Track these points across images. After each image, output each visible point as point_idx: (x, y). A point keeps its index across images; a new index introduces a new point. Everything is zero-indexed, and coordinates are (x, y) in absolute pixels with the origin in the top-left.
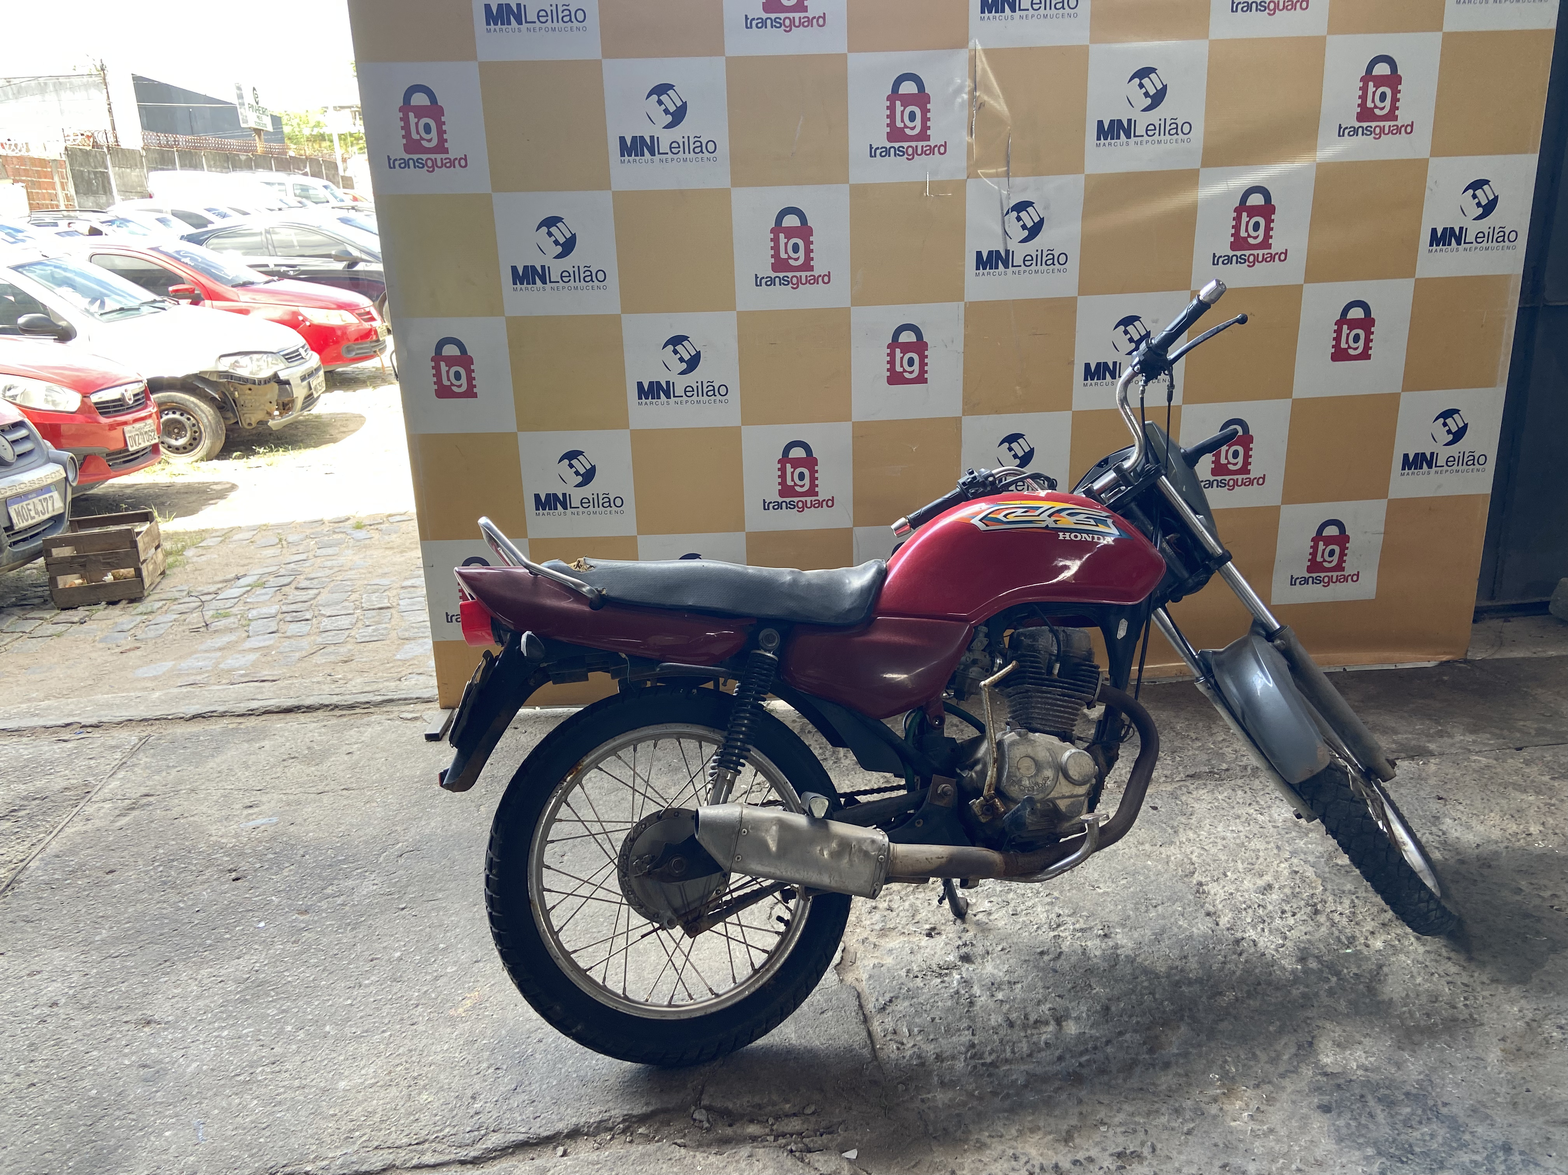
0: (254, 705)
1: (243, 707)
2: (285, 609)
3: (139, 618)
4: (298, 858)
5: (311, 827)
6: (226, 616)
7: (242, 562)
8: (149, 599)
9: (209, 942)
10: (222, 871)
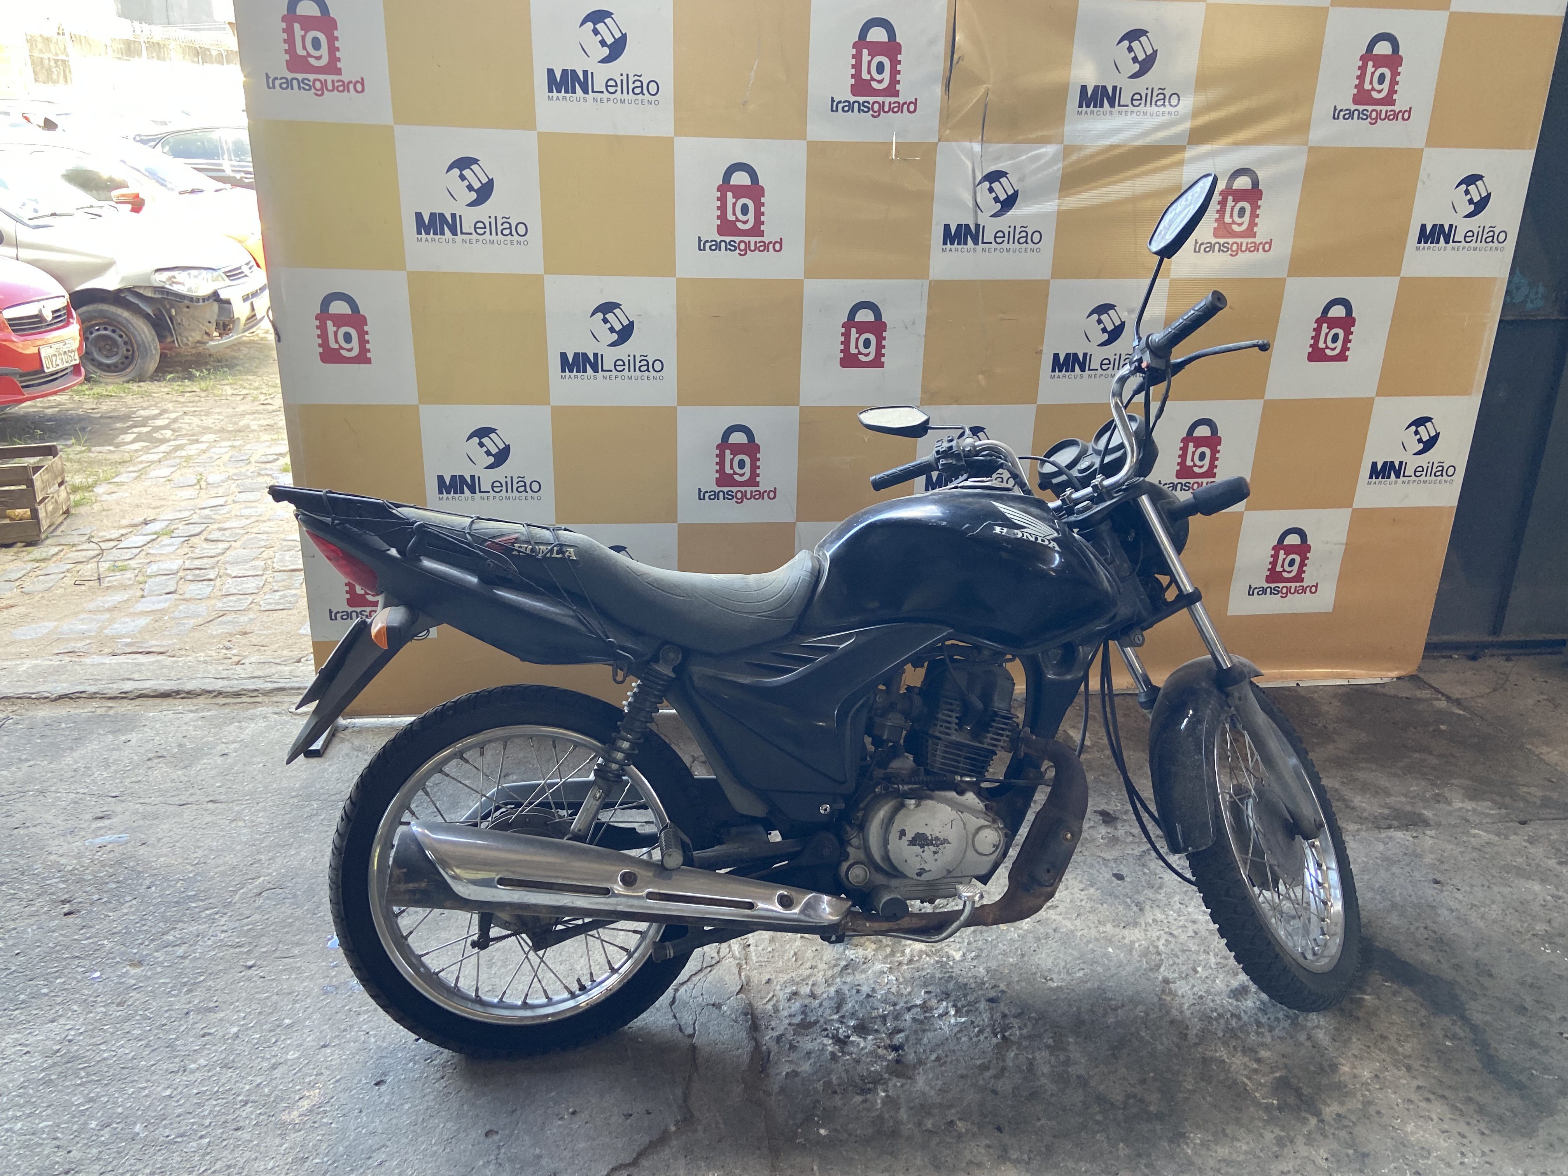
0: (128, 686)
1: (115, 688)
2: (188, 564)
3: (30, 566)
4: (142, 890)
5: (165, 850)
6: (124, 569)
7: (154, 504)
8: (48, 542)
9: (22, 997)
10: (54, 902)
